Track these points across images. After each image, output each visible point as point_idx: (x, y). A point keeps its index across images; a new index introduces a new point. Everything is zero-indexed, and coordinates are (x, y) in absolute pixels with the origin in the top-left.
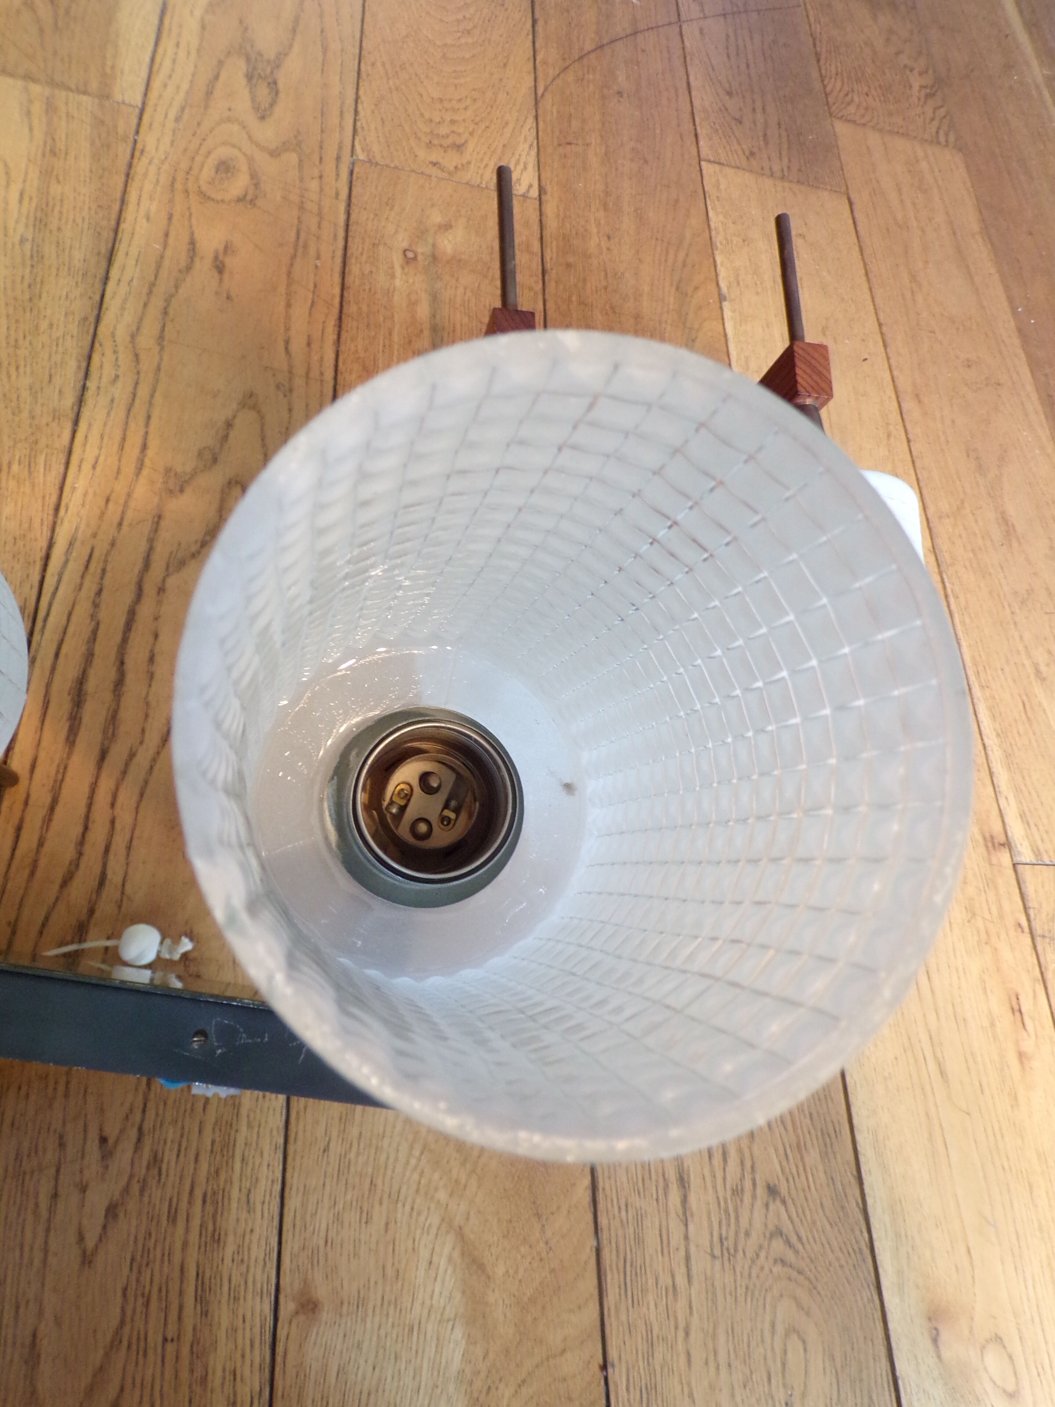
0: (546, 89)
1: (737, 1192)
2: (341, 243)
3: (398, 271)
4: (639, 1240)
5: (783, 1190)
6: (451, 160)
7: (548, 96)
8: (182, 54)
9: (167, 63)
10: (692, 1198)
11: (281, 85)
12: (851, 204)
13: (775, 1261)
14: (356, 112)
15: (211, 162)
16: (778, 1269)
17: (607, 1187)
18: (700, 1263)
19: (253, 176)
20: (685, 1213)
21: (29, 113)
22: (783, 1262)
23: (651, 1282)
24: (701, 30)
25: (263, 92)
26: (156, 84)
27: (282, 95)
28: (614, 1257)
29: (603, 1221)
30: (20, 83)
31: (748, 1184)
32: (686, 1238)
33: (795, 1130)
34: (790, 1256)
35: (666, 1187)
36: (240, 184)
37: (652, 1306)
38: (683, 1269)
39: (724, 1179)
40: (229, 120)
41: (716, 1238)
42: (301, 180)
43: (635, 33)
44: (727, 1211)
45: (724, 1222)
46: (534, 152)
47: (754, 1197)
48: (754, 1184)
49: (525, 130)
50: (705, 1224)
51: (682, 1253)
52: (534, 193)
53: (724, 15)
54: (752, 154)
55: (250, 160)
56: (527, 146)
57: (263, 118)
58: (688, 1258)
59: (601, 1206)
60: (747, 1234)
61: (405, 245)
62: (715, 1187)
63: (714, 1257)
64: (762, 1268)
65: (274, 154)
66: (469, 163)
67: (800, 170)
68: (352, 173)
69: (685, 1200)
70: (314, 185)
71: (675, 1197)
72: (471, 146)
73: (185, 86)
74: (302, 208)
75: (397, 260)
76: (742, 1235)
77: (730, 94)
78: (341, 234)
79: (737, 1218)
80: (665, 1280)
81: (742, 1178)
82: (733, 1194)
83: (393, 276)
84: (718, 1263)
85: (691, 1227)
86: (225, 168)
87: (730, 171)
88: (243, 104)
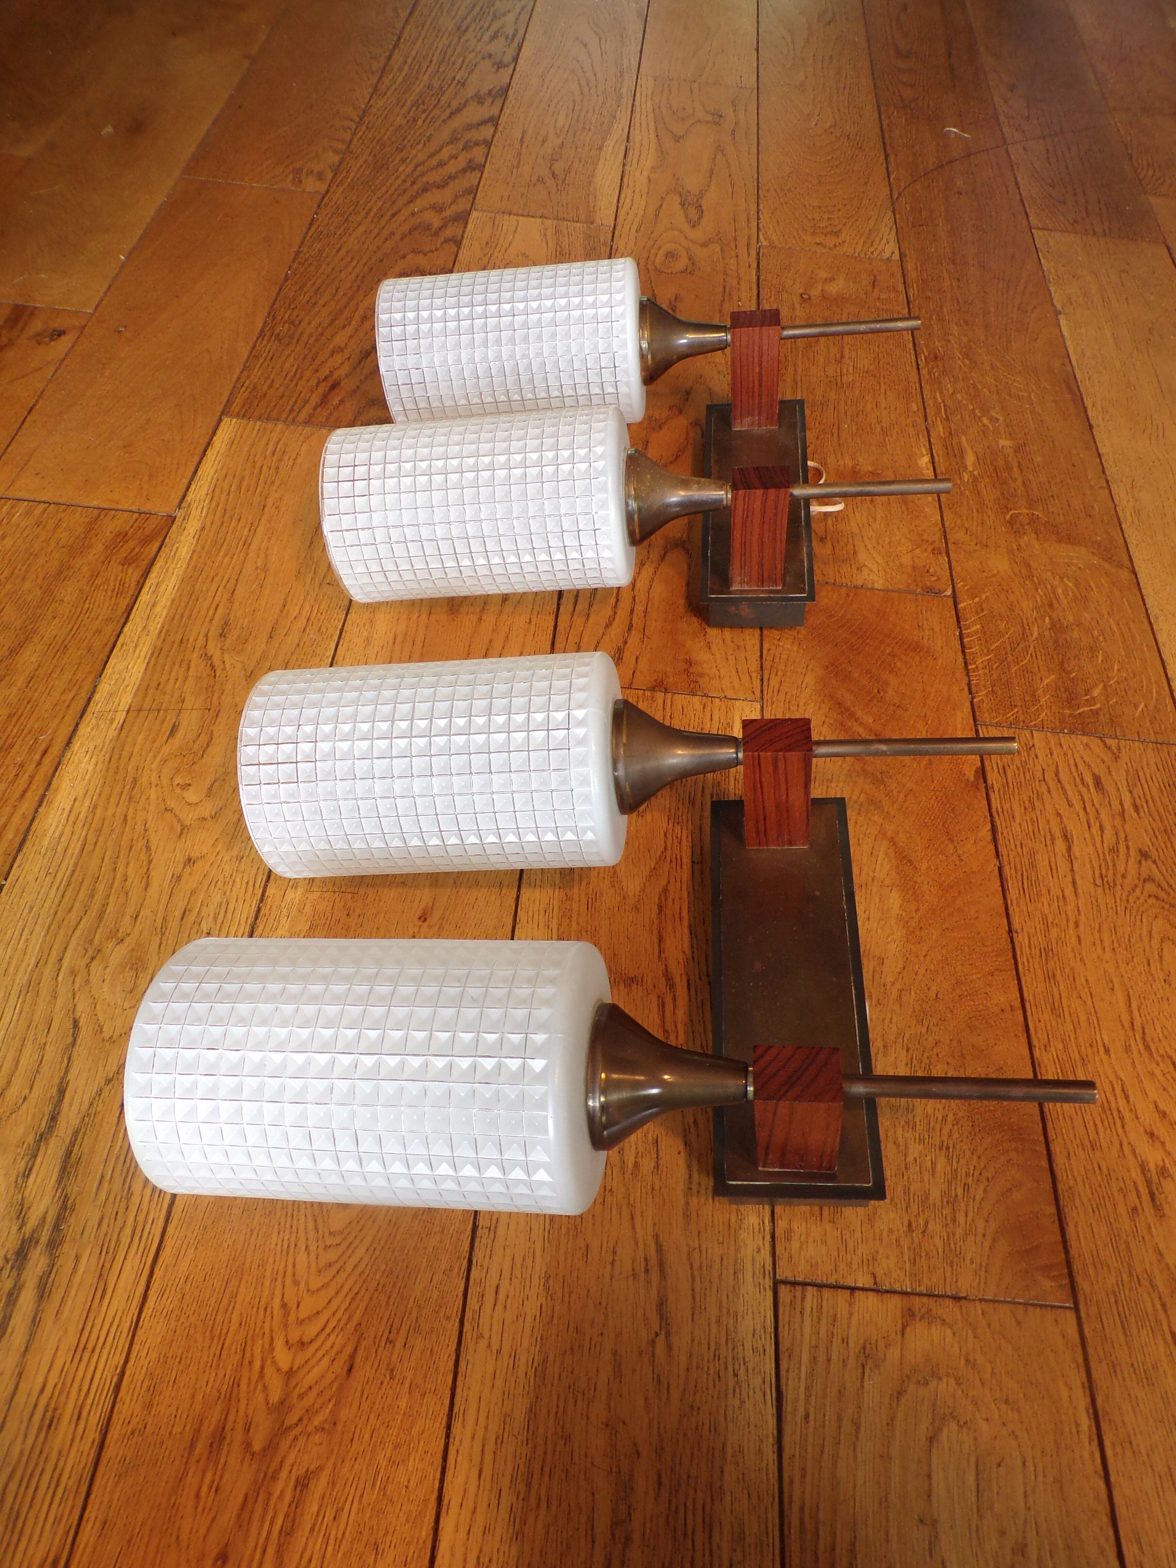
0: (900, 194)
1: (1114, 850)
2: (755, 292)
3: (798, 306)
4: (1033, 865)
5: (1154, 855)
6: (831, 241)
7: (903, 200)
8: (637, 196)
9: (628, 201)
10: (1076, 849)
11: (704, 208)
12: (1169, 249)
13: (1150, 896)
14: (758, 219)
15: (662, 252)
16: (1151, 901)
17: (1005, 831)
18: (1084, 886)
19: (690, 258)
20: (1070, 856)
21: (545, 235)
22: (1157, 898)
23: (1044, 891)
24: (1024, 148)
25: (693, 212)
26: (622, 213)
27: (706, 213)
28: (1013, 871)
29: (1003, 850)
30: (539, 220)
31: (1122, 848)
32: (1072, 870)
33: (1162, 821)
34: (1162, 895)
35: (1053, 839)
36: (682, 263)
37: (1046, 905)
38: (1071, 887)
39: (1102, 842)
40: (672, 229)
41: (1097, 875)
42: (724, 258)
43: (969, 155)
44: (1105, 859)
45: (1103, 867)
46: (894, 232)
47: (1128, 855)
48: (1128, 848)
49: (886, 220)
50: (1088, 866)
51: (1069, 879)
52: (897, 256)
53: (1044, 138)
54: (1076, 222)
55: (687, 250)
56: (887, 230)
57: (694, 226)
58: (1074, 883)
59: (1001, 841)
60: (1124, 876)
61: (801, 291)
62: (1094, 845)
63: (1096, 885)
64: (1138, 898)
65: (704, 245)
66: (844, 242)
67: (1120, 229)
68: (758, 254)
69: (1069, 849)
70: (733, 261)
71: (1061, 845)
72: (844, 233)
73: (641, 213)
74: (725, 273)
75: (796, 300)
76: (1119, 876)
77: (1053, 186)
78: (755, 287)
79: (1114, 865)
80: (1056, 892)
81: (1118, 843)
82: (1110, 851)
83: (794, 309)
84: (1100, 890)
85: (1076, 866)
86: (671, 255)
87: (1058, 235)
88: (680, 219)
